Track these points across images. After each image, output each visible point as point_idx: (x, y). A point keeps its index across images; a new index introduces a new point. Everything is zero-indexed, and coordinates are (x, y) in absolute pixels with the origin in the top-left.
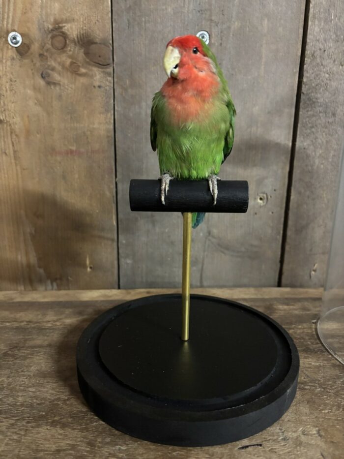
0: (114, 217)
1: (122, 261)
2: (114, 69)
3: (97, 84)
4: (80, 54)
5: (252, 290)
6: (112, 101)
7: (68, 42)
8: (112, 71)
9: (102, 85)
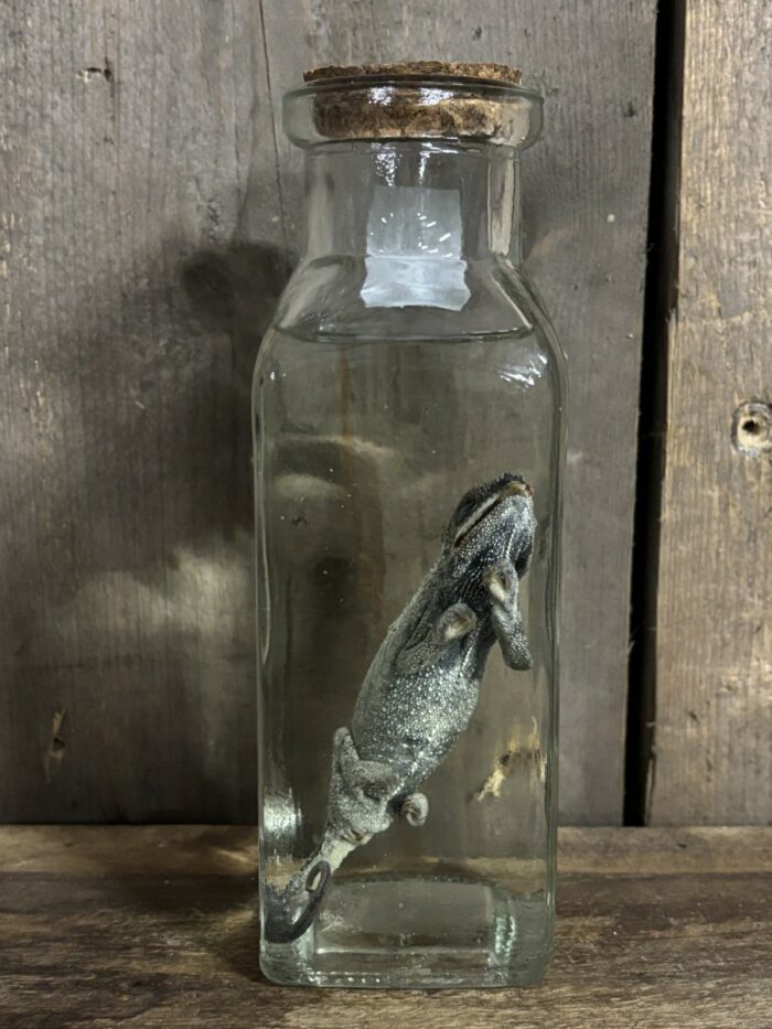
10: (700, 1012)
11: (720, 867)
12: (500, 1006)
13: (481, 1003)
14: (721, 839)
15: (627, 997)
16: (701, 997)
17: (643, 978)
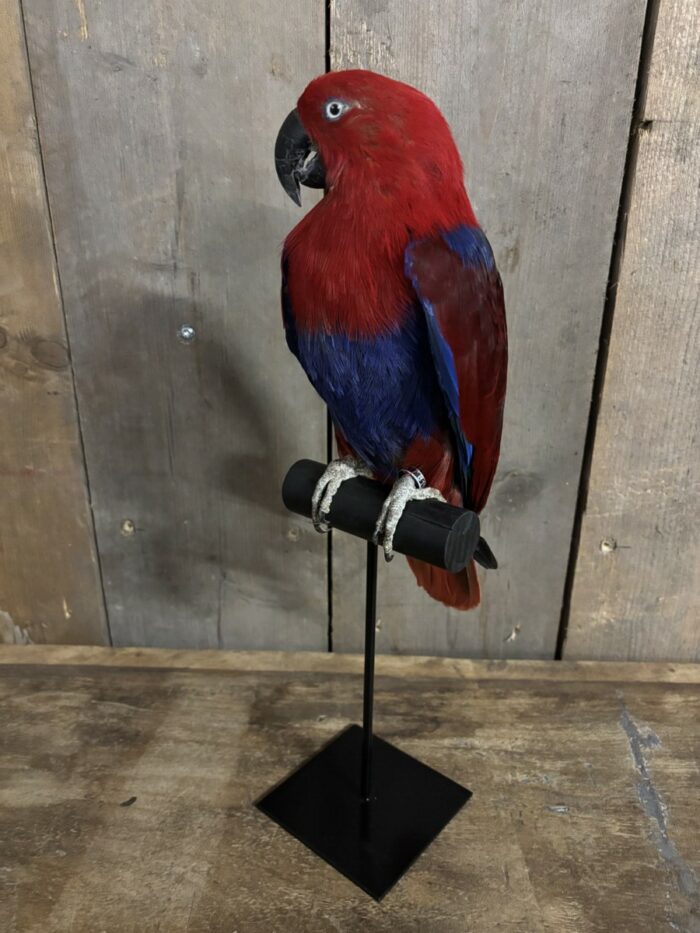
0: (93, 552)
1: (110, 607)
2: (73, 372)
3: (51, 391)
4: (27, 353)
5: (279, 656)
6: (75, 411)
7: (8, 339)
8: (70, 374)
9: (59, 391)
10: (587, 735)
11: (588, 679)
12: (532, 730)
13: (527, 729)
14: (588, 667)
15: (565, 728)
16: (586, 730)
17: (570, 722)
